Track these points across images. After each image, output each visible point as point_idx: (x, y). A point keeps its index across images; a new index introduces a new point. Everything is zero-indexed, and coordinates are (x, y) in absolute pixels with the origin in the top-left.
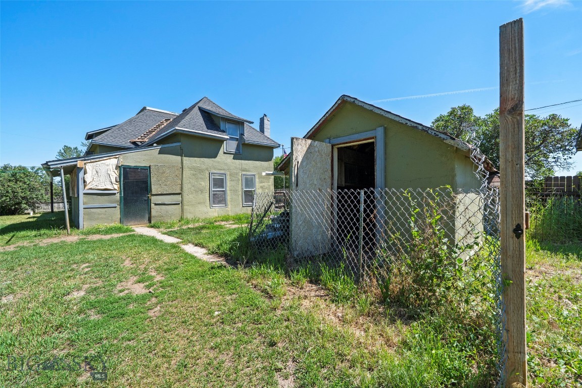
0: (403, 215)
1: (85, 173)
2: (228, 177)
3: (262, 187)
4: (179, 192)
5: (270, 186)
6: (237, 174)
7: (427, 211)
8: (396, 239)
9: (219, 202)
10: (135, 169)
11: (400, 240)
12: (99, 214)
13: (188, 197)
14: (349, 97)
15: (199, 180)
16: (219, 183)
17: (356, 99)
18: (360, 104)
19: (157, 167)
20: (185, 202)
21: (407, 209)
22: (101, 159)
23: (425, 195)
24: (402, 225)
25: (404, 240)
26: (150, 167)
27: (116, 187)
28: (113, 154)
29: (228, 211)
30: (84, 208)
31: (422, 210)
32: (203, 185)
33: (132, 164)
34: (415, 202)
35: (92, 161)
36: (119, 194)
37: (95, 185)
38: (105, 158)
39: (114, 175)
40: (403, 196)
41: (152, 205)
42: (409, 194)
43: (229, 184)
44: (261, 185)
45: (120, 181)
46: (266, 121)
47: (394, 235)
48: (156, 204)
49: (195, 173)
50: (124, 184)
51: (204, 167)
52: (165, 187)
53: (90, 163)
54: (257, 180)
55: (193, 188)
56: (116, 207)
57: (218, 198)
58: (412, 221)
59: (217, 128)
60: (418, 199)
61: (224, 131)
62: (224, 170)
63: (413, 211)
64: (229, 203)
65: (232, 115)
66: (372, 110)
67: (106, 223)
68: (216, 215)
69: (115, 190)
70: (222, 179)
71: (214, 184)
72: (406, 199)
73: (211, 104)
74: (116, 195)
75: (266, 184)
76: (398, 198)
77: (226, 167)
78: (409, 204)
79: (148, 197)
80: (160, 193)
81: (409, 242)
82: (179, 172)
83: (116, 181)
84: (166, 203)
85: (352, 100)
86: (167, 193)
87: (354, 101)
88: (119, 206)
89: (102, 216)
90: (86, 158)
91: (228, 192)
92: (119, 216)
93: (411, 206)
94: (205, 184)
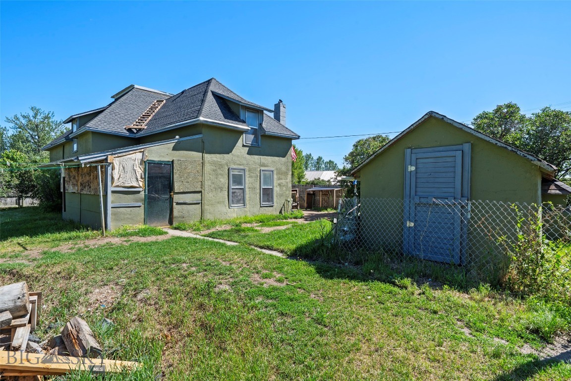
0: (509, 222)
1: (113, 169)
2: (247, 173)
3: (279, 185)
4: (200, 190)
5: (287, 183)
6: (255, 169)
7: (531, 220)
8: (503, 241)
9: (238, 202)
10: (159, 164)
11: (506, 241)
12: (124, 214)
13: (208, 195)
14: (437, 113)
15: (220, 176)
16: (238, 180)
17: (445, 116)
18: (449, 121)
19: (179, 162)
20: (205, 202)
21: (513, 218)
22: (127, 153)
23: (530, 207)
24: (509, 230)
25: (510, 242)
26: (173, 162)
27: (141, 184)
28: (139, 148)
29: (247, 211)
30: (112, 208)
31: (527, 220)
32: (222, 182)
33: (156, 158)
34: (521, 213)
35: (119, 155)
36: (143, 191)
37: (121, 182)
38: (131, 152)
39: (140, 171)
40: (510, 208)
41: (174, 204)
42: (516, 207)
43: (248, 181)
44: (279, 182)
45: (145, 178)
46: (281, 108)
47: (501, 238)
48: (178, 204)
49: (215, 168)
50: (148, 181)
51: (224, 162)
52: (187, 184)
53: (117, 157)
54: (275, 176)
55: (213, 186)
56: (140, 207)
57: (236, 197)
58: (518, 227)
59: (236, 118)
60: (524, 211)
61: (244, 122)
62: (243, 165)
63: (519, 220)
64: (247, 203)
65: (246, 101)
66: (461, 129)
67: (131, 224)
68: (235, 215)
69: (140, 187)
70: (241, 176)
71: (233, 181)
72: (513, 210)
73: (221, 87)
74: (141, 193)
75: (283, 181)
76: (506, 210)
77: (245, 162)
78: (516, 214)
79: (171, 195)
80: (182, 191)
81: (515, 243)
82: (199, 168)
83: (141, 178)
84: (188, 201)
85: (441, 117)
86: (189, 191)
87: (443, 118)
88: (143, 205)
89: (128, 216)
90: (113, 153)
91: (247, 190)
92: (143, 216)
93: (517, 216)
94: (224, 180)
